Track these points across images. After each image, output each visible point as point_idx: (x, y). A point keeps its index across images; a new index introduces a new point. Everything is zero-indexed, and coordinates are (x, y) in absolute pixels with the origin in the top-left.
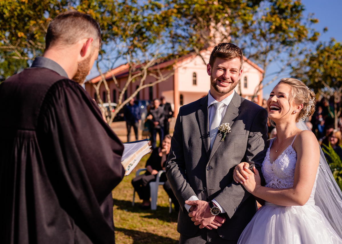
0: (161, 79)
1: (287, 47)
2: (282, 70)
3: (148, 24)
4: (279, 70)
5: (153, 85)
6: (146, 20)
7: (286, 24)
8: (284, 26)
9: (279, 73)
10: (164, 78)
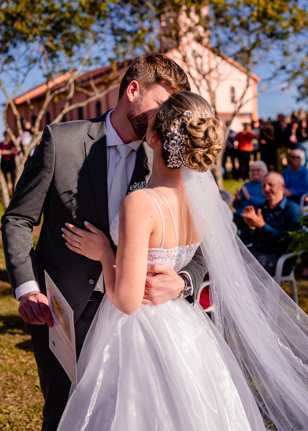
0: (95, 95)
1: (278, 42)
2: (275, 75)
3: (68, 15)
4: (270, 75)
5: (83, 104)
6: (64, 9)
7: (273, 8)
8: (270, 12)
9: (270, 79)
10: (100, 93)
